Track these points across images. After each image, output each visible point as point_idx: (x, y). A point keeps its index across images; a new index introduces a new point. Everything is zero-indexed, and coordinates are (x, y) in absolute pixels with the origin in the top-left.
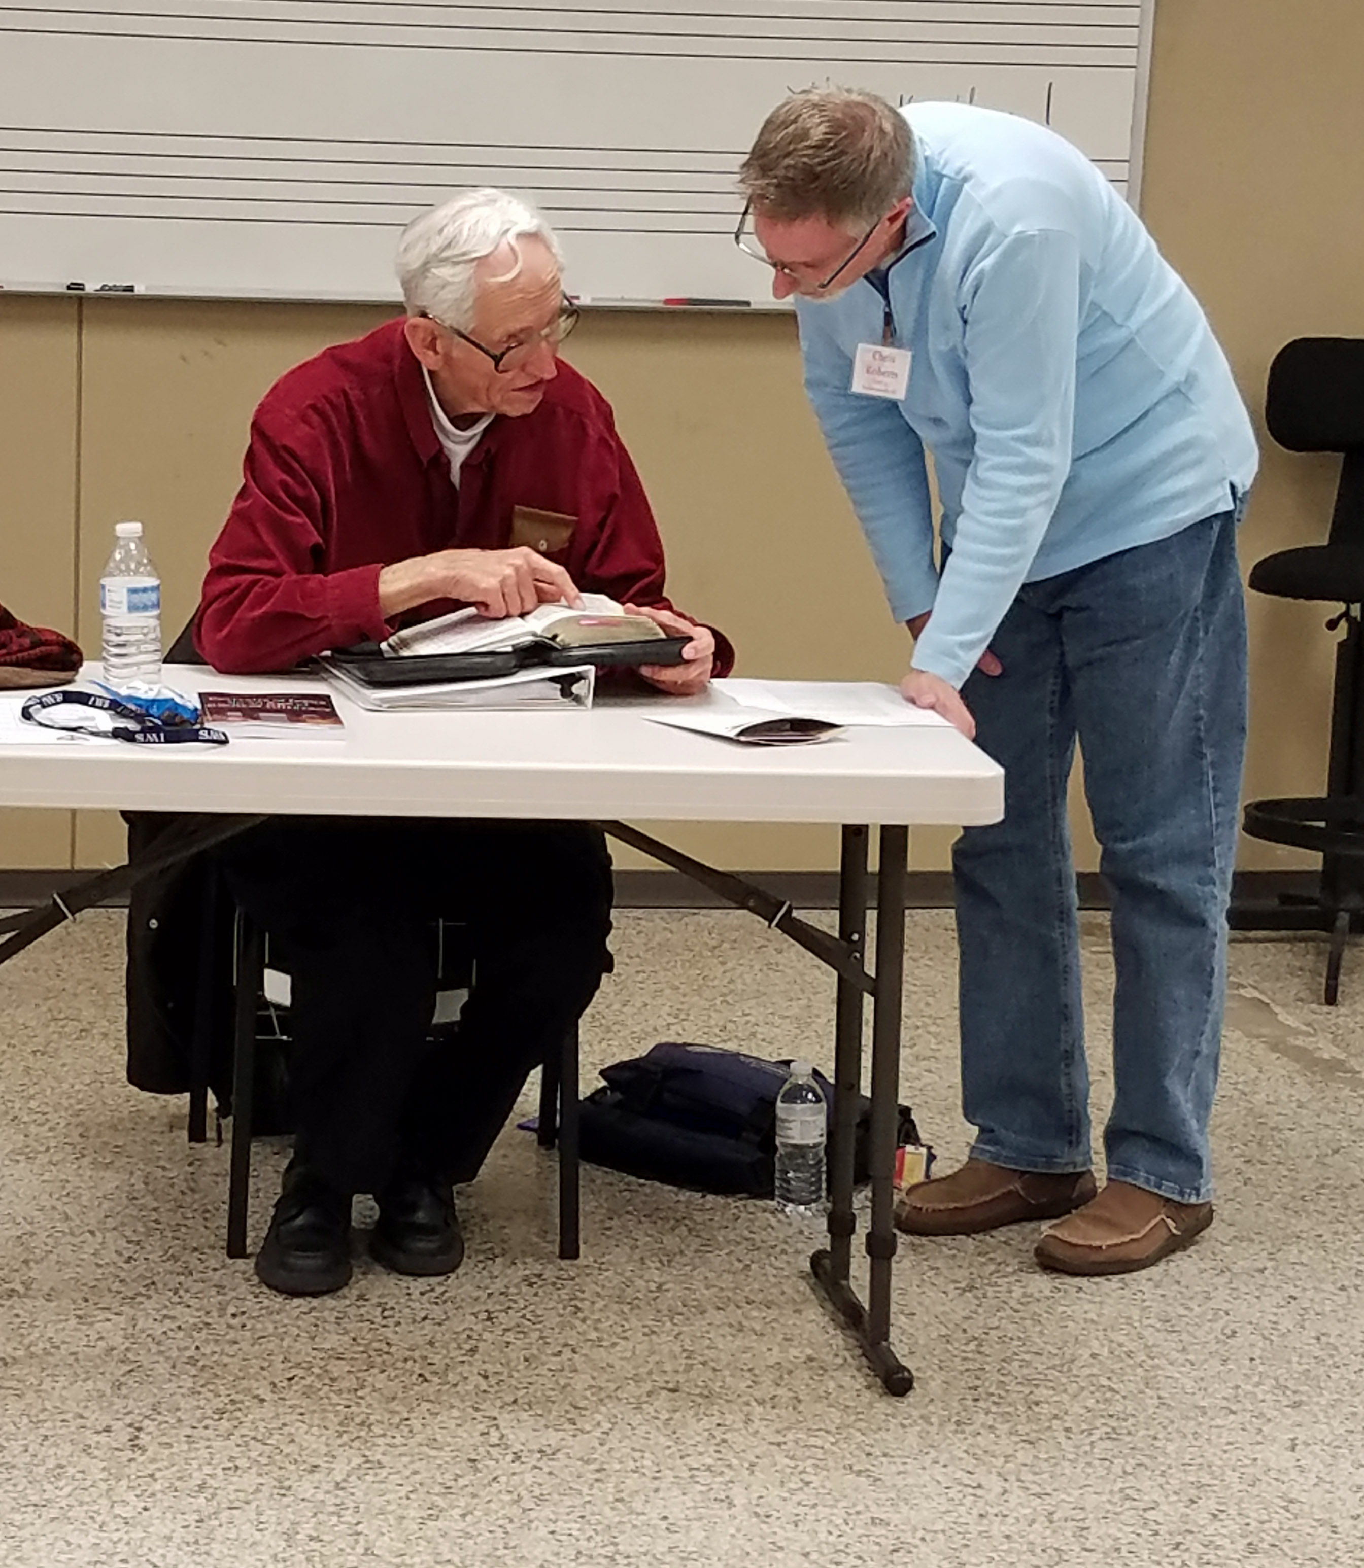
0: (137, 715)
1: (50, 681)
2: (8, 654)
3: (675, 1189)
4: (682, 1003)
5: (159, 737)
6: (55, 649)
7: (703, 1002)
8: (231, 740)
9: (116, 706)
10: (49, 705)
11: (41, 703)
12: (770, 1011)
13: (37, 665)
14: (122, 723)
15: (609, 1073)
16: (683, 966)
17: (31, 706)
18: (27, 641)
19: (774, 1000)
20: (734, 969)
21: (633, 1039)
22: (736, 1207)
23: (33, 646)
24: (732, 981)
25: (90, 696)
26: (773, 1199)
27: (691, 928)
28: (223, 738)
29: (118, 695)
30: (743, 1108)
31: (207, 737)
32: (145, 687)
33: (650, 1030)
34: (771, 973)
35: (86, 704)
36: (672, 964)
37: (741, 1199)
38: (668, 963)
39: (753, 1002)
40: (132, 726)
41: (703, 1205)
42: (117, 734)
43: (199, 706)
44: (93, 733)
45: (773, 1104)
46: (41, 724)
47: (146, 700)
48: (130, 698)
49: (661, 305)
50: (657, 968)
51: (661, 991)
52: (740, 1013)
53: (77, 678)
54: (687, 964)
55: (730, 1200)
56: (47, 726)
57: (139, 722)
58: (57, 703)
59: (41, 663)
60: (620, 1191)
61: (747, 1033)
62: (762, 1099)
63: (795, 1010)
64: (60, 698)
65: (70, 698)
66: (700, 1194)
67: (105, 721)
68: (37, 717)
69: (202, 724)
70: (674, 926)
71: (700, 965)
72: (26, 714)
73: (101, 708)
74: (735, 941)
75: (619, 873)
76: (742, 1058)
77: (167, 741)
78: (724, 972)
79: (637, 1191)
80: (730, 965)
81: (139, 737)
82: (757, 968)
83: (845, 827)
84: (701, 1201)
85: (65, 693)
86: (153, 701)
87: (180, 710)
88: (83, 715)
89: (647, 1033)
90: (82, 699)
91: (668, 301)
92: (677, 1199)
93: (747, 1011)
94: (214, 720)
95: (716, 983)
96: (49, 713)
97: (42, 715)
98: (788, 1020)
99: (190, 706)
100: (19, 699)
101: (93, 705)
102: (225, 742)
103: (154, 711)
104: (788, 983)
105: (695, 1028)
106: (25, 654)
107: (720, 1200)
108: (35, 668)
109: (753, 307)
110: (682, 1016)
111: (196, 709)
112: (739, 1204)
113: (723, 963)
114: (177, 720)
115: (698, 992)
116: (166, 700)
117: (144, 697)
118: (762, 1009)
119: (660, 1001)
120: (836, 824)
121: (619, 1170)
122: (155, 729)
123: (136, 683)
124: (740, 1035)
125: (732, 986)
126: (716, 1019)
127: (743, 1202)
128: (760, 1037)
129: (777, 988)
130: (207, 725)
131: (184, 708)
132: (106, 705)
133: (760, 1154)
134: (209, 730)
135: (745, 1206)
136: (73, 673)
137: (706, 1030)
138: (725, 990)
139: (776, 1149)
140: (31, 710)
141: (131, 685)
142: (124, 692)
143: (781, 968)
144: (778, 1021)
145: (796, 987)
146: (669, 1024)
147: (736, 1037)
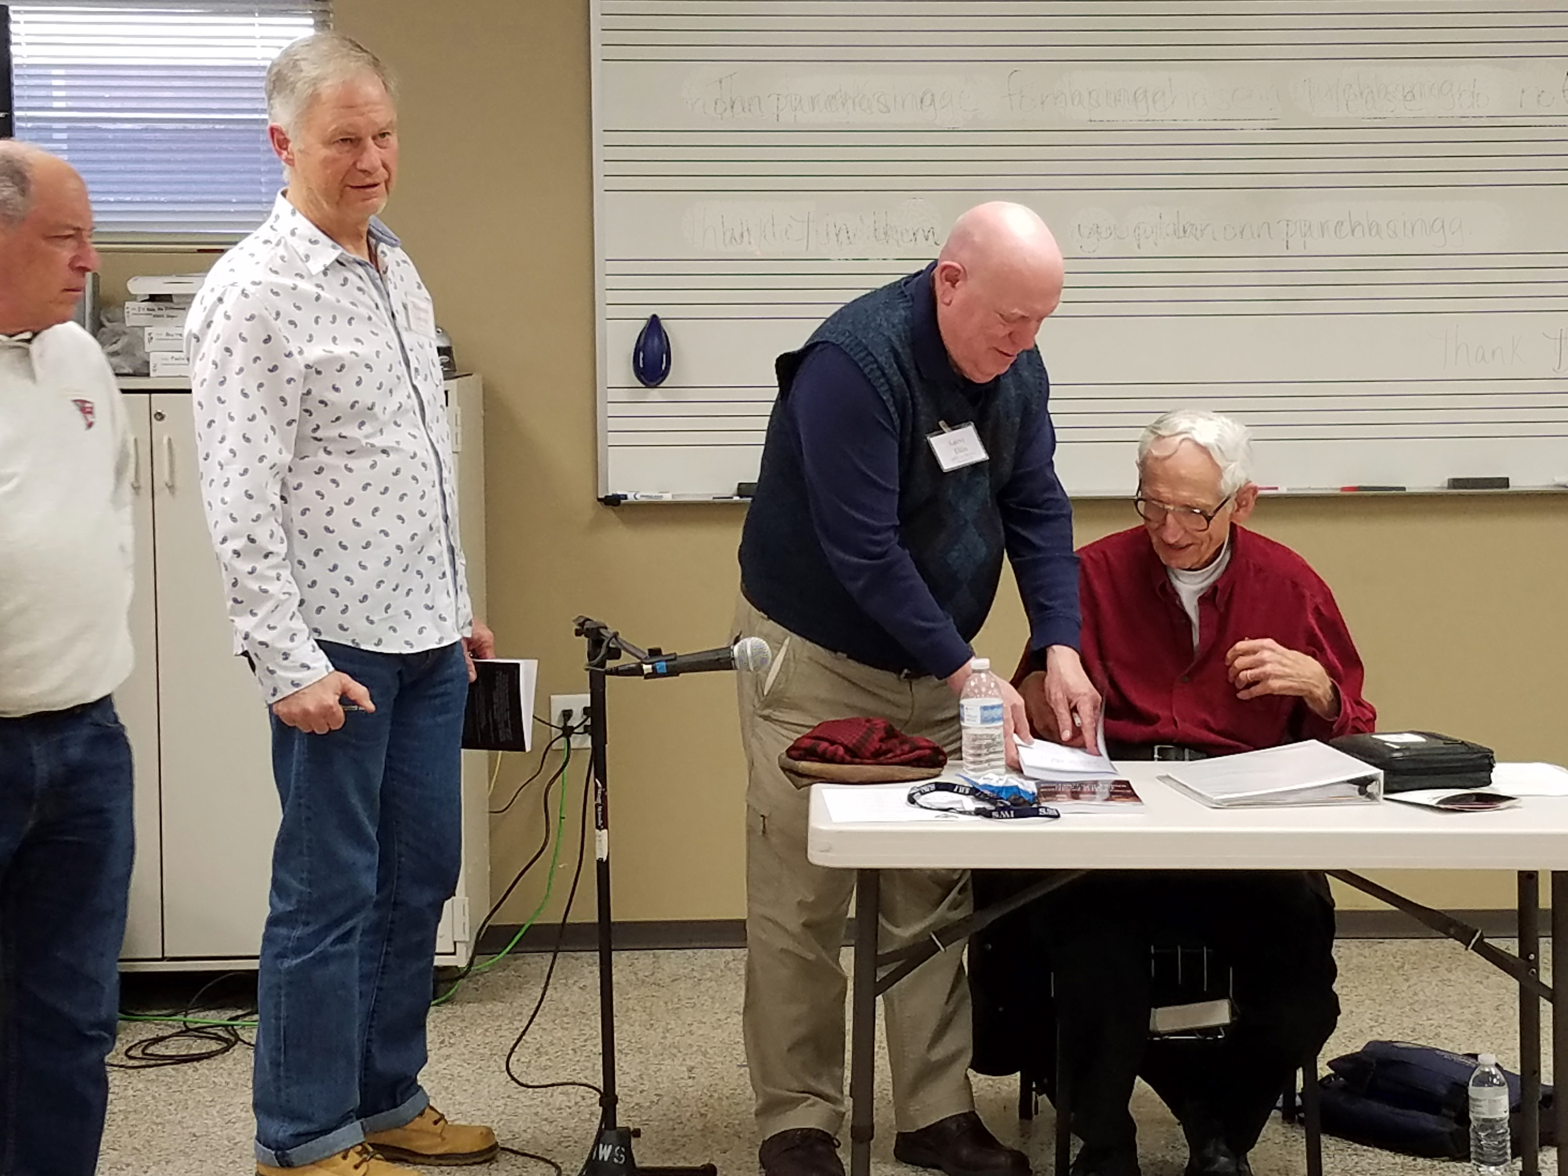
0: (990, 798)
1: (925, 775)
2: (894, 757)
3: (1392, 1154)
4: (1380, 1011)
5: (1010, 814)
6: (928, 752)
7: (1395, 1011)
8: (1062, 815)
9: (975, 792)
10: (926, 793)
11: (920, 792)
12: (1449, 1016)
13: (915, 763)
14: (981, 805)
15: (1333, 1064)
16: (1377, 982)
17: (914, 794)
18: (906, 748)
19: (1450, 1008)
20: (1415, 984)
21: (1344, 1038)
22: (1442, 1168)
23: (911, 751)
24: (1416, 994)
25: (954, 785)
26: (1469, 1161)
27: (1379, 953)
28: (1056, 814)
29: (977, 784)
30: (1443, 1091)
31: (1045, 813)
32: (996, 778)
33: (1357, 1031)
34: (1446, 988)
35: (952, 791)
36: (1368, 981)
37: (1444, 1161)
38: (1365, 980)
39: (1434, 1010)
40: (988, 806)
41: (1414, 1165)
42: (978, 812)
43: (1036, 791)
44: (960, 812)
45: (1465, 1087)
46: (921, 807)
47: (997, 788)
48: (986, 786)
49: (1338, 492)
50: (1357, 984)
51: (1363, 1001)
52: (1425, 1018)
53: (943, 773)
54: (1380, 981)
55: (1436, 1162)
56: (926, 808)
57: (992, 804)
58: (932, 791)
59: (917, 763)
60: (1349, 1155)
61: (1433, 1034)
62: (1455, 1084)
63: (1467, 1015)
64: (933, 787)
65: (940, 787)
66: (1412, 1158)
67: (970, 804)
68: (918, 801)
69: (1039, 803)
70: (1366, 952)
71: (1389, 982)
72: (911, 800)
73: (964, 794)
74: (1414, 963)
75: (1339, 912)
76: (1438, 1052)
77: (1015, 817)
78: (1409, 987)
79: (1363, 1156)
80: (1411, 982)
81: (994, 814)
82: (1434, 983)
83: (1520, 873)
84: (1414, 1163)
85: (936, 783)
86: (1003, 787)
87: (1022, 795)
88: (951, 799)
89: (1355, 1034)
90: (949, 787)
91: (1343, 489)
92: (1394, 1161)
93: (1430, 1017)
94: (1047, 801)
95: (1404, 995)
96: (926, 799)
97: (921, 800)
98: (1463, 1024)
99: (1030, 791)
100: (904, 789)
101: (957, 792)
102: (1058, 816)
103: (1003, 795)
104: (1459, 994)
105: (1391, 1030)
106: (906, 756)
107: (1428, 1162)
108: (913, 766)
109: (1407, 491)
110: (1381, 1020)
111: (1033, 794)
112: (1442, 1165)
113: (1407, 980)
114: (1021, 801)
115: (1390, 1002)
116: (1012, 788)
117: (996, 785)
118: (1442, 1015)
119: (1362, 1009)
120: (1513, 870)
121: (1347, 1139)
122: (1005, 808)
123: (991, 775)
124: (1427, 1034)
125: (1416, 998)
126: (1407, 1022)
127: (1446, 1164)
128: (1443, 1036)
129: (1451, 999)
130: (1043, 805)
131: (1026, 792)
132: (967, 792)
133: (1455, 1126)
134: (1046, 808)
135: (1448, 1167)
136: (940, 769)
137: (1401, 1031)
138: (1411, 1001)
139: (1470, 1122)
140: (915, 797)
141: (986, 776)
142: (981, 782)
143: (1452, 983)
144: (1455, 1024)
145: (1466, 998)
146: (1371, 1027)
147: (1424, 1036)
